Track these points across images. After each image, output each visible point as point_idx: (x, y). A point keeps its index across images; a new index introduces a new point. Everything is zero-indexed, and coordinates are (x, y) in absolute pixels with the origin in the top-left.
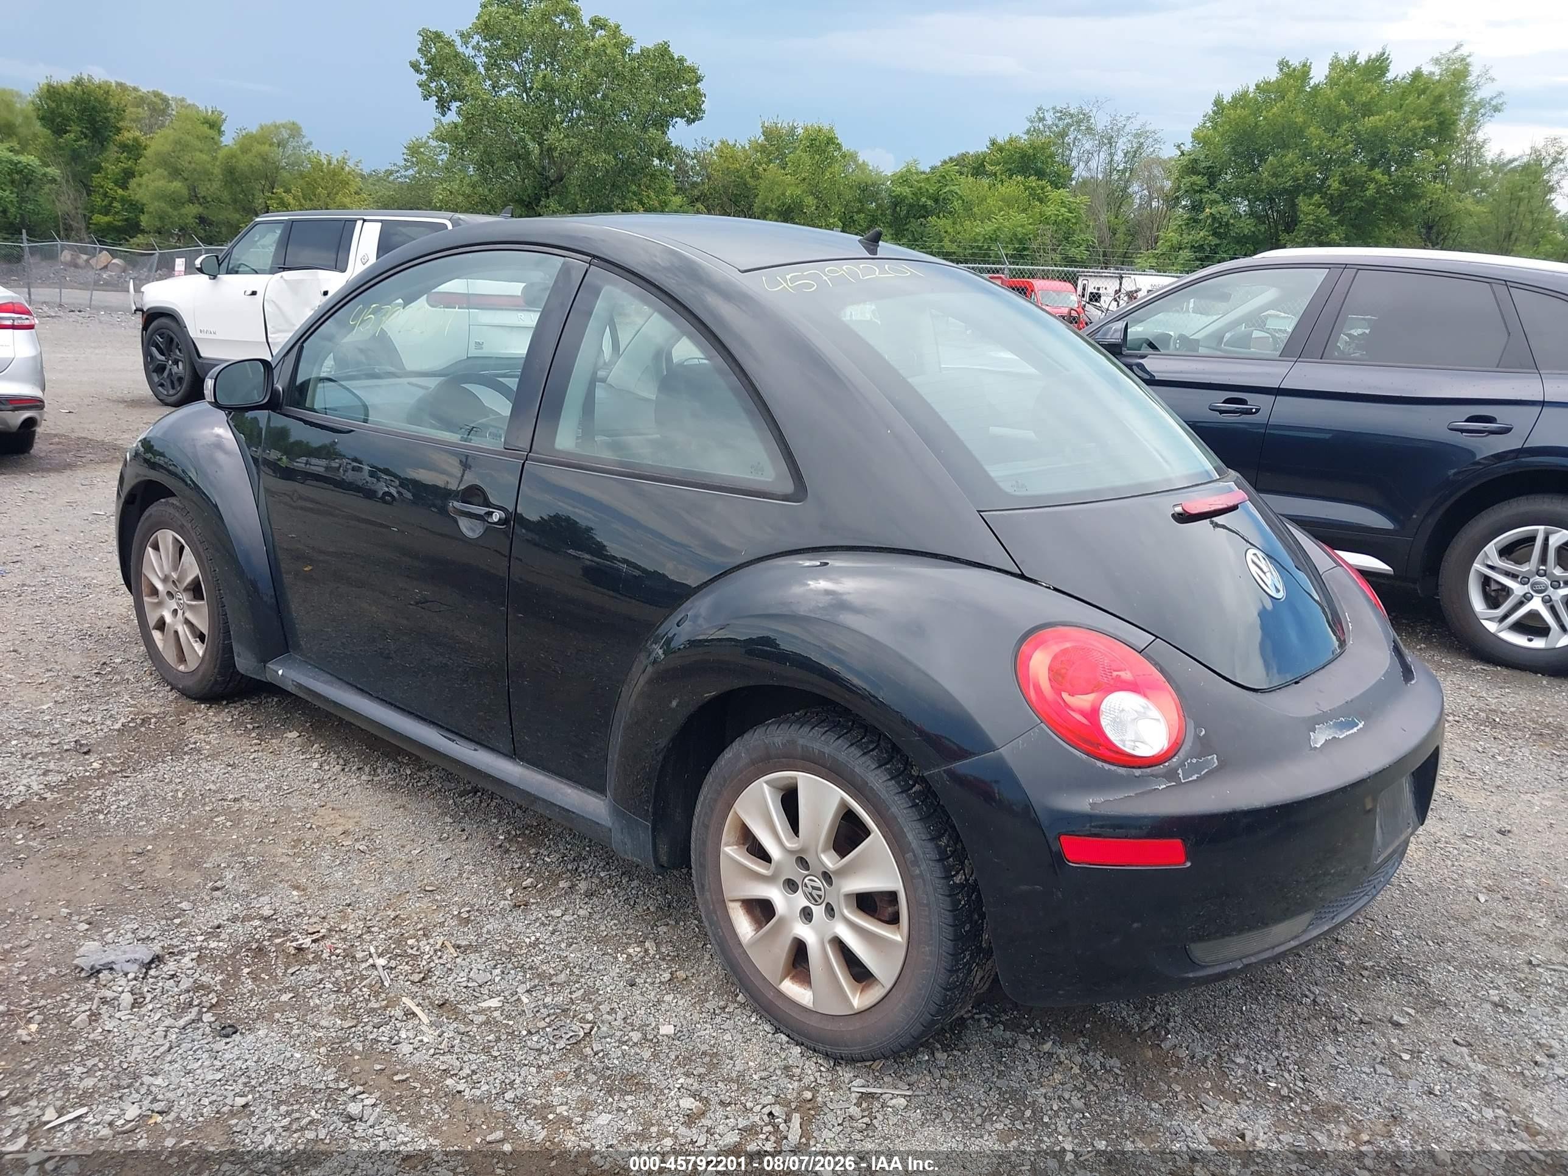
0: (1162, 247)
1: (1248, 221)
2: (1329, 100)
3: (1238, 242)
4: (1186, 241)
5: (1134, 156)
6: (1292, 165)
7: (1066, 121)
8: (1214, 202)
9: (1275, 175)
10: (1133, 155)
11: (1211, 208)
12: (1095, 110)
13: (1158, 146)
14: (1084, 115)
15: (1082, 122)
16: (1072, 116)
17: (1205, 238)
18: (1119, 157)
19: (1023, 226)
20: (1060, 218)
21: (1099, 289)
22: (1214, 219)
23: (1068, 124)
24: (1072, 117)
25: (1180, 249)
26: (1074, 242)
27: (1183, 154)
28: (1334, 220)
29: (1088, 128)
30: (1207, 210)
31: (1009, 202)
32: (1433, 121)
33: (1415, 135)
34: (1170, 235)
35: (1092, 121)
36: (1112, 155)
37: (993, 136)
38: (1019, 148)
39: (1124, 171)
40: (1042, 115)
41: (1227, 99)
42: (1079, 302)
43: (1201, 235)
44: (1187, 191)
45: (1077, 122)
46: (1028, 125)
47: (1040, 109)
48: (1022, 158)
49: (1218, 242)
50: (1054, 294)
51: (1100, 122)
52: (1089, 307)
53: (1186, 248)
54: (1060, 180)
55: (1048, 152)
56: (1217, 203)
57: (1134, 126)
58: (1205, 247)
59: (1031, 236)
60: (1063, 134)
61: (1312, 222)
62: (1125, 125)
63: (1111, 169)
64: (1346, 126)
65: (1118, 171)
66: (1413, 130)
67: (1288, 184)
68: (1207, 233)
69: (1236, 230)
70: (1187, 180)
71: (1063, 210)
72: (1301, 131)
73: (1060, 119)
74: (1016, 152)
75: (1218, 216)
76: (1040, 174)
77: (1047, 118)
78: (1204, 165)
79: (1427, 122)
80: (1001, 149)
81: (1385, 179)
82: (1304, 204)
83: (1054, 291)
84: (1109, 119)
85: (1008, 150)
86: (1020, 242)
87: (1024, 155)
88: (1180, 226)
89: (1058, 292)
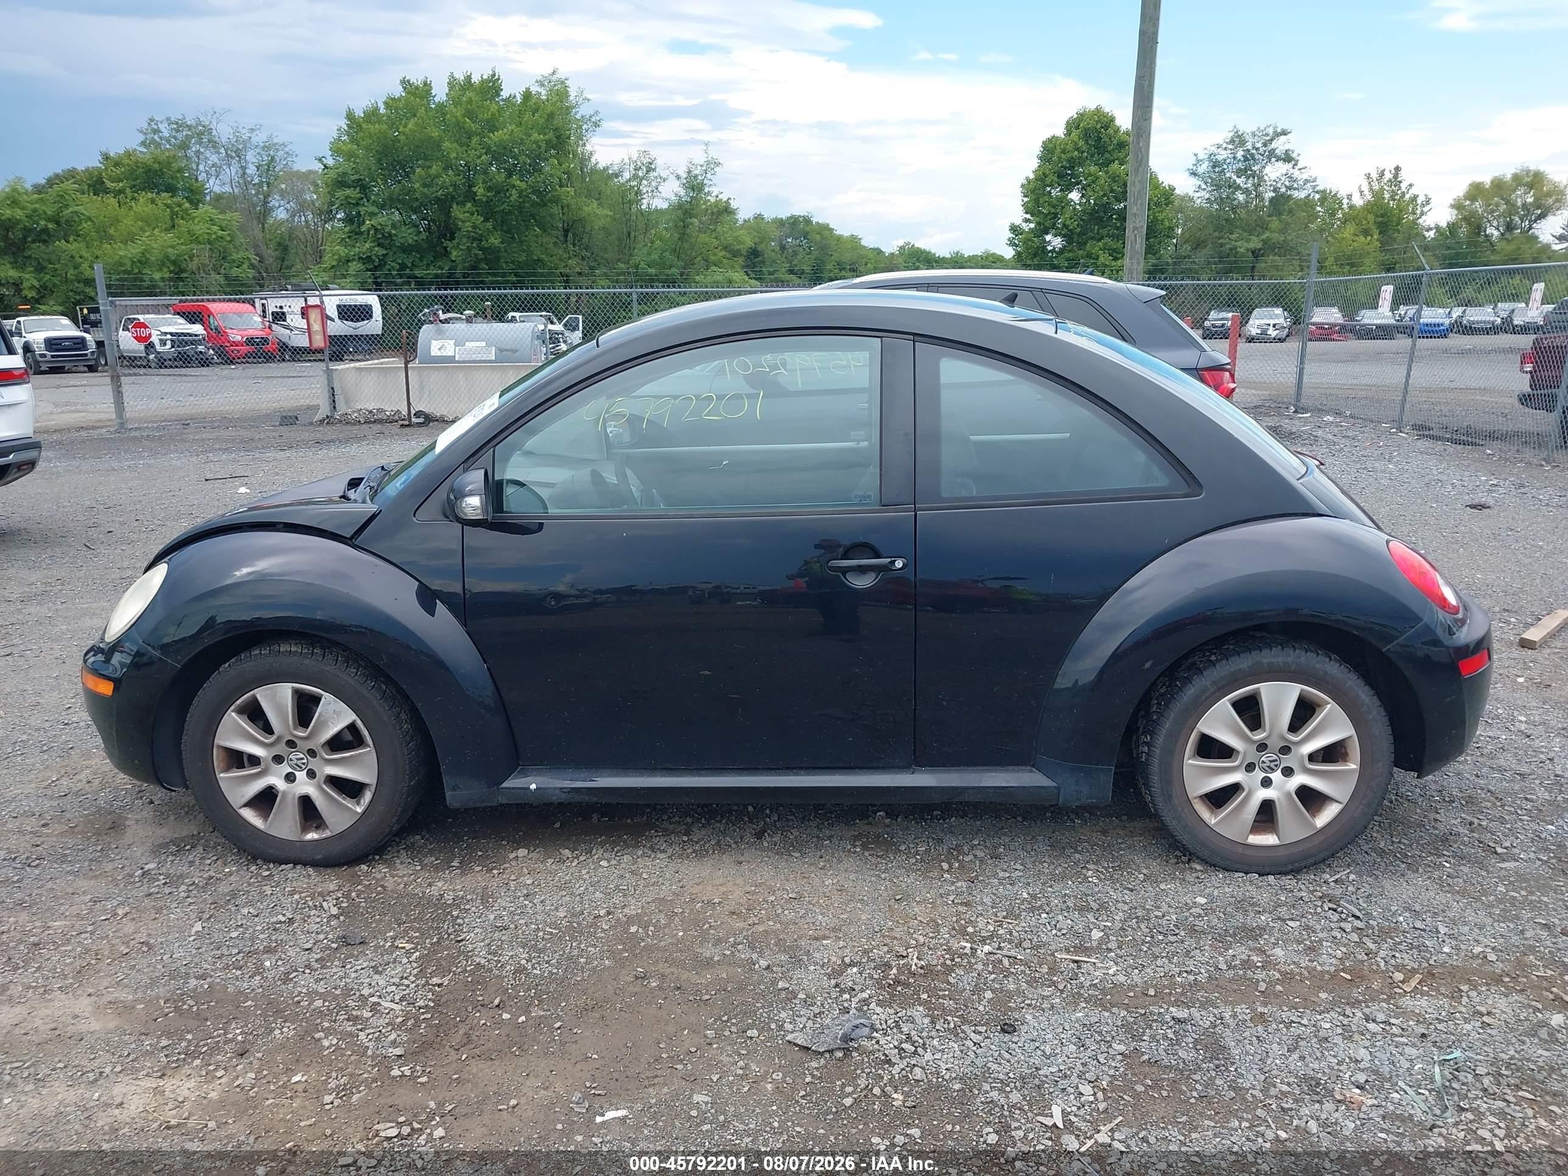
0: (329, 260)
1: (409, 231)
2: (456, 117)
3: (404, 251)
4: (352, 253)
5: (268, 170)
6: (438, 176)
7: (184, 133)
8: (372, 215)
9: (425, 185)
10: (267, 168)
11: (370, 220)
12: (214, 123)
13: (291, 159)
14: (204, 126)
15: (203, 134)
16: (189, 127)
17: (371, 249)
18: (251, 170)
19: (173, 247)
20: (214, 236)
21: (281, 307)
22: (376, 230)
23: (187, 135)
24: (190, 129)
25: (348, 261)
26: (234, 261)
27: (326, 167)
28: (489, 225)
29: (210, 141)
30: (368, 222)
31: (149, 222)
32: (550, 135)
33: (540, 147)
34: (334, 250)
35: (214, 132)
36: (244, 168)
37: (104, 150)
38: (141, 163)
39: (261, 184)
40: (156, 127)
41: (359, 113)
42: (263, 323)
43: (366, 246)
44: (342, 205)
45: (198, 134)
46: (142, 138)
47: (152, 120)
48: (146, 173)
49: (385, 252)
50: (235, 316)
51: (224, 132)
52: (274, 326)
53: (354, 260)
54: (195, 196)
55: (175, 166)
56: (376, 214)
57: (260, 138)
58: (373, 257)
59: (186, 257)
60: (184, 146)
61: (470, 229)
62: (250, 138)
63: (246, 183)
64: (475, 140)
65: (254, 185)
66: (536, 142)
67: (439, 193)
68: (372, 245)
69: (400, 240)
70: (340, 194)
71: (215, 228)
72: (439, 146)
73: (177, 131)
74: (138, 167)
75: (379, 227)
76: (171, 189)
77: (163, 130)
78: (353, 178)
79: (547, 137)
80: (117, 164)
81: (523, 185)
82: (458, 212)
83: (234, 313)
84: (232, 131)
85: (128, 165)
86: (174, 263)
87: (149, 170)
88: (343, 239)
89: (240, 314)
